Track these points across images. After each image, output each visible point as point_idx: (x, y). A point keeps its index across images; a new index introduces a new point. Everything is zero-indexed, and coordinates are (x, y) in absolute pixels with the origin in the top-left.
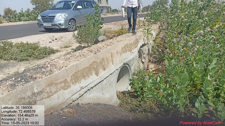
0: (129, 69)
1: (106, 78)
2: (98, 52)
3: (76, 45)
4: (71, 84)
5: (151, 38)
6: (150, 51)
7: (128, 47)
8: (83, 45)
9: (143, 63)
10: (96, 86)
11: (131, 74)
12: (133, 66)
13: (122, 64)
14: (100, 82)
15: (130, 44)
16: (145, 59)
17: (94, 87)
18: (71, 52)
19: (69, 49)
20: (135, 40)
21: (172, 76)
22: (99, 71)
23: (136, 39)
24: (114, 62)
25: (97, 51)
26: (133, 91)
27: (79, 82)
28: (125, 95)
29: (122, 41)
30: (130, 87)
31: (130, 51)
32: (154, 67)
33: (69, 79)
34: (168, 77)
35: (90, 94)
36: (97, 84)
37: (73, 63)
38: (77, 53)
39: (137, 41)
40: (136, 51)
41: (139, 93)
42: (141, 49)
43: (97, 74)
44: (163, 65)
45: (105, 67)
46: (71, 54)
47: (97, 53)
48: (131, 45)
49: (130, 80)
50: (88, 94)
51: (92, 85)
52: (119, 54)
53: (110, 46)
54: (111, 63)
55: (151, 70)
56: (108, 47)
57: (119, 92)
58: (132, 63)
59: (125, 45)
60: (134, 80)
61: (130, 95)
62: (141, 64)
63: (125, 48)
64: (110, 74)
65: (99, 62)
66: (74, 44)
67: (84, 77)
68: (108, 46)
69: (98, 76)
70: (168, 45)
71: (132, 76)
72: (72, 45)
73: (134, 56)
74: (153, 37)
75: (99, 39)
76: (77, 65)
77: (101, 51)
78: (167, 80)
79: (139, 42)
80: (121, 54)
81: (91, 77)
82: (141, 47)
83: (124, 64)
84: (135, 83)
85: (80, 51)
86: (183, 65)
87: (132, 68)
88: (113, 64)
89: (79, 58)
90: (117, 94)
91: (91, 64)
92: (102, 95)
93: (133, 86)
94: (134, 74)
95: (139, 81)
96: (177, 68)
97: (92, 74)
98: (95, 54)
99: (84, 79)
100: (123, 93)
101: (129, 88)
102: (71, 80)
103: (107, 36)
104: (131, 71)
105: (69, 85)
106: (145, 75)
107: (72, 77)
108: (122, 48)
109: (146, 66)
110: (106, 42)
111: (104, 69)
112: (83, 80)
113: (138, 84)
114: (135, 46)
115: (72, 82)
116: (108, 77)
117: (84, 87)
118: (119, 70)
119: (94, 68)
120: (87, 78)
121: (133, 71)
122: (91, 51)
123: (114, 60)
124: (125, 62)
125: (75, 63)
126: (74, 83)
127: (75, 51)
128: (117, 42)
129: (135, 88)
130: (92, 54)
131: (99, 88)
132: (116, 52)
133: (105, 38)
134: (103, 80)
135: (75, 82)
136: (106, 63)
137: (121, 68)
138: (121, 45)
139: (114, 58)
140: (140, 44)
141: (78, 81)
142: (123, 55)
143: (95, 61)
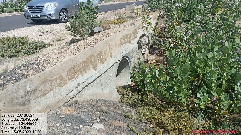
0: (129, 62)
1: (104, 72)
2: (95, 44)
3: (69, 38)
4: (68, 81)
5: (151, 28)
6: (151, 42)
7: (126, 38)
8: (77, 38)
9: (143, 54)
10: (94, 81)
11: (131, 66)
12: (133, 58)
13: (121, 56)
14: (99, 77)
15: (128, 35)
16: (145, 50)
17: (92, 82)
18: (64, 46)
19: (62, 43)
20: (133, 30)
21: (174, 67)
22: (97, 66)
23: (135, 29)
24: (113, 55)
25: (93, 43)
26: (134, 84)
27: (76, 78)
28: (126, 90)
29: (120, 32)
30: (131, 80)
31: (129, 42)
32: (155, 58)
33: (64, 76)
34: (170, 69)
35: (89, 90)
36: (96, 79)
37: (68, 57)
38: (72, 46)
39: (136, 32)
40: (135, 42)
41: (140, 87)
42: (140, 39)
43: (95, 69)
44: (164, 56)
45: (104, 60)
46: (65, 48)
47: (94, 46)
48: (130, 35)
49: (131, 73)
50: (86, 90)
51: (89, 81)
52: (117, 45)
53: (107, 38)
54: (109, 55)
55: (152, 62)
56: (105, 39)
57: (119, 86)
58: (131, 55)
59: (124, 36)
60: (134, 73)
61: (131, 90)
62: (141, 55)
63: (124, 39)
64: (109, 68)
65: (96, 55)
66: (67, 37)
67: (81, 72)
68: (105, 37)
69: (96, 70)
70: (169, 34)
71: (132, 69)
72: (66, 38)
73: (133, 48)
74: (152, 26)
75: (95, 31)
76: (72, 59)
77: (98, 43)
78: (169, 72)
79: (139, 32)
80: (119, 46)
81: (89, 72)
82: (141, 37)
83: (124, 56)
84: (136, 76)
85: (75, 44)
86: (185, 55)
87: (132, 61)
88: (111, 57)
89: (74, 52)
90: (117, 89)
91: (88, 58)
92: (101, 91)
93: (134, 80)
94: (134, 67)
95: (139, 74)
96: (178, 59)
97: (89, 69)
98: (92, 46)
99: (82, 74)
100: (124, 87)
101: (130, 82)
102: (67, 76)
103: (104, 27)
104: (131, 64)
105: (65, 81)
106: (146, 68)
107: (67, 73)
108: (121, 40)
109: (146, 58)
110: (102, 33)
111: (103, 63)
112: (80, 75)
113: (139, 77)
114: (134, 37)
115: (69, 78)
116: (106, 71)
117: (81, 83)
118: (118, 63)
119: (91, 63)
120: (84, 73)
121: (133, 64)
122: (87, 44)
123: (112, 52)
124: (124, 54)
125: (70, 57)
126: (70, 80)
127: (70, 44)
128: (115, 33)
129: (136, 82)
130: (88, 47)
131: (98, 83)
132: (114, 44)
133: (101, 28)
134: (102, 75)
135: (72, 78)
136: (104, 57)
137: (120, 60)
138: (119, 36)
139: (112, 50)
140: (139, 35)
141: (74, 76)
142: (122, 46)
143: (92, 55)
